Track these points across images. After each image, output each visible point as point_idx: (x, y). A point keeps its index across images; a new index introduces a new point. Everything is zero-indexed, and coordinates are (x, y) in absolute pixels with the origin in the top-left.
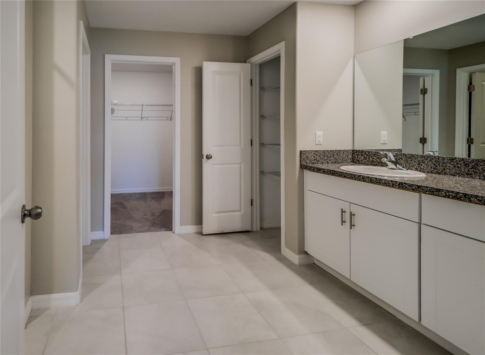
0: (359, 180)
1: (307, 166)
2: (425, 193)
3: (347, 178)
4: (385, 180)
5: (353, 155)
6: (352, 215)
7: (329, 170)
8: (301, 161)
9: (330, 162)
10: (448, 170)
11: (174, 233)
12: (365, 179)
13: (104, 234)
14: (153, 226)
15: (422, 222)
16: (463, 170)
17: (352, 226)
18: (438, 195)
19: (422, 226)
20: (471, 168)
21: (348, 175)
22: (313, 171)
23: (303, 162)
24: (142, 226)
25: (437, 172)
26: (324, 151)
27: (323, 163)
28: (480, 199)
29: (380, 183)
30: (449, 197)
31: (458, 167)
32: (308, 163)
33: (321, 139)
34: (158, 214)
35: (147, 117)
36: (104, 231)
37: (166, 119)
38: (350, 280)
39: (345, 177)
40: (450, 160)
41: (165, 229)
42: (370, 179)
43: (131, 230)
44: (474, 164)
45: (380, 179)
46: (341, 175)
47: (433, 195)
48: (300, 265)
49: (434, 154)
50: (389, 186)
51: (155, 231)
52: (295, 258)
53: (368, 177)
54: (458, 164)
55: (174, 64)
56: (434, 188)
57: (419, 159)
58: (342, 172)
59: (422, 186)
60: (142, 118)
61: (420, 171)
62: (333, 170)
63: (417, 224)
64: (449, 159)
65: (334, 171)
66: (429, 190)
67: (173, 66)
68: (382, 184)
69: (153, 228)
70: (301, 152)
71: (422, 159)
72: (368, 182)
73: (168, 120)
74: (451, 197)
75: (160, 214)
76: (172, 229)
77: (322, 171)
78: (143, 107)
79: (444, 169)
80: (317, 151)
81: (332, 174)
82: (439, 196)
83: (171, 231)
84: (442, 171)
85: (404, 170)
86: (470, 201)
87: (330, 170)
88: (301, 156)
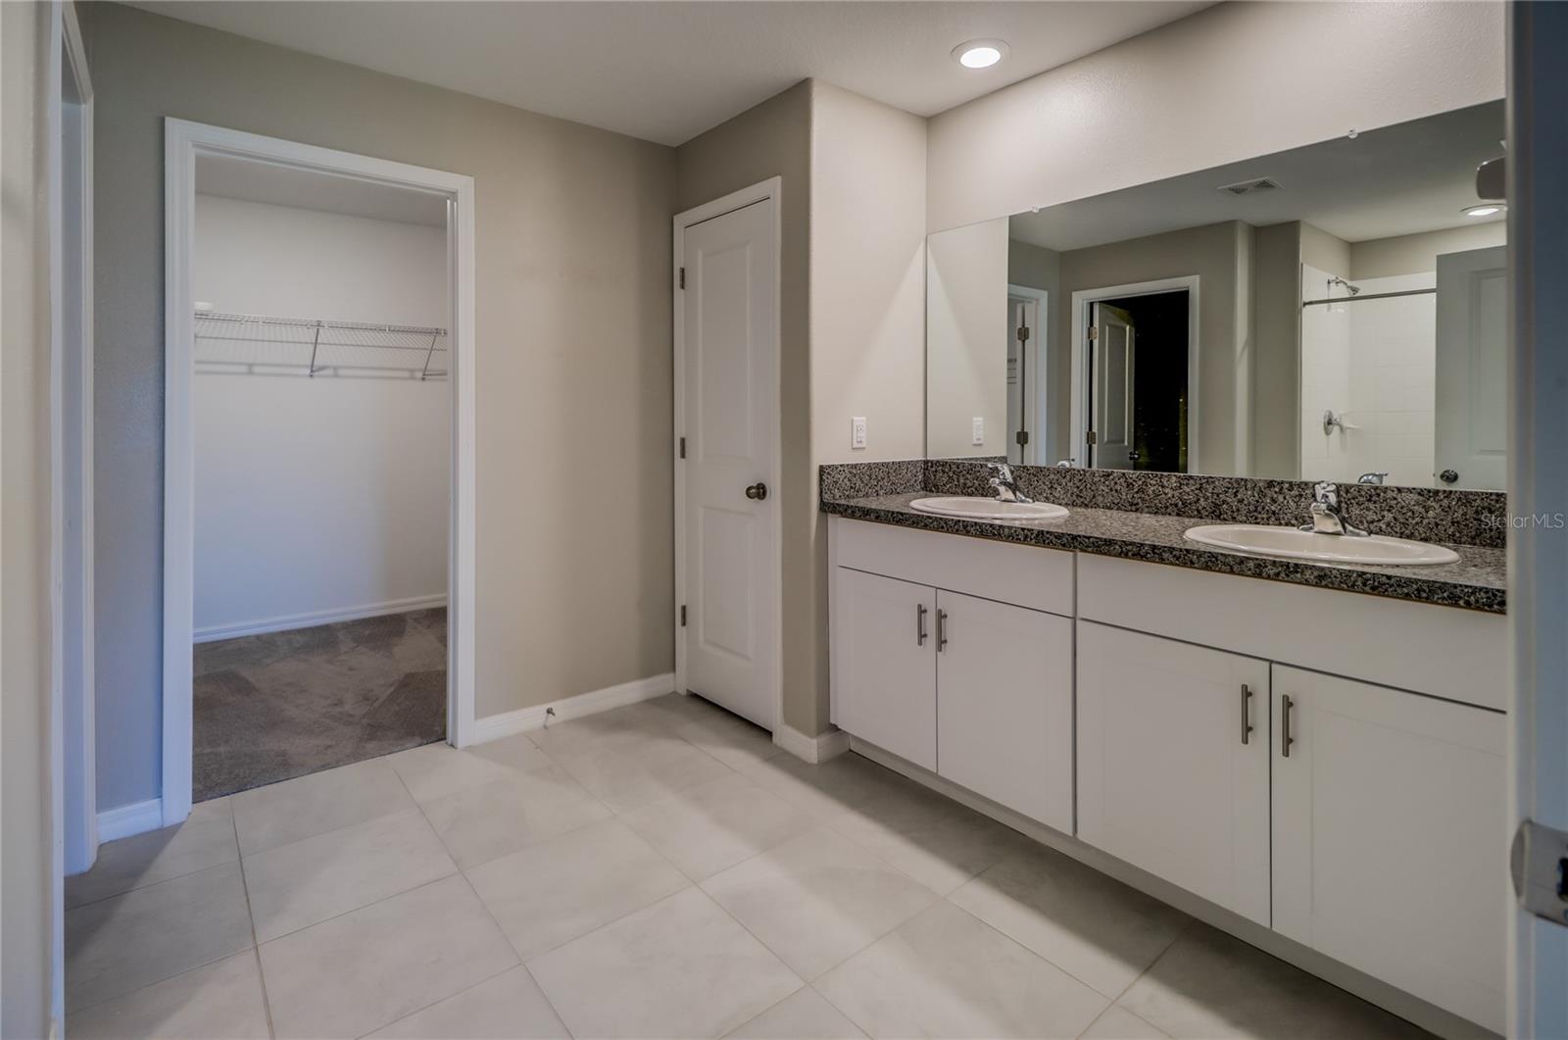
0: (957, 532)
1: (838, 504)
2: (1086, 551)
3: (930, 529)
4: (1010, 528)
5: (924, 474)
6: (941, 616)
7: (888, 511)
8: (821, 492)
9: (881, 492)
10: (1101, 498)
11: (452, 745)
12: (969, 528)
13: (162, 809)
14: (371, 738)
15: (1080, 615)
16: (1124, 497)
17: (941, 642)
18: (1108, 554)
19: (1079, 623)
20: (1137, 492)
21: (932, 523)
22: (853, 516)
23: (826, 496)
24: (330, 746)
25: (1083, 502)
26: (869, 465)
27: (867, 495)
28: (1177, 553)
29: (1000, 535)
30: (1126, 556)
31: (1116, 491)
32: (837, 497)
33: (863, 435)
34: (388, 693)
35: (335, 368)
36: (161, 797)
37: (406, 374)
38: (935, 776)
39: (926, 527)
40: (1104, 476)
41: (418, 740)
42: (980, 527)
43: (283, 768)
44: (1140, 482)
45: (1001, 526)
46: (918, 523)
47: (1101, 553)
48: (824, 764)
49: (1071, 465)
50: (1018, 541)
51: (383, 753)
52: (809, 748)
53: (976, 523)
54: (1116, 483)
55: (453, 195)
56: (1101, 539)
57: (1052, 476)
58: (919, 516)
59: (1079, 536)
60: (313, 370)
61: (1053, 503)
62: (898, 513)
63: (1070, 621)
64: (1101, 474)
65: (902, 514)
66: (1093, 543)
67: (448, 201)
68: (1004, 539)
69: (371, 746)
70: (822, 469)
71: (1056, 477)
72: (976, 536)
73: (412, 378)
74: (1130, 554)
75: (394, 691)
76: (444, 732)
77: (873, 516)
78: (321, 331)
79: (1094, 497)
80: (855, 466)
81: (897, 522)
82: (1110, 555)
83: (443, 742)
84: (1091, 501)
85: (1028, 502)
86: (1162, 561)
87: (893, 513)
88: (821, 480)
